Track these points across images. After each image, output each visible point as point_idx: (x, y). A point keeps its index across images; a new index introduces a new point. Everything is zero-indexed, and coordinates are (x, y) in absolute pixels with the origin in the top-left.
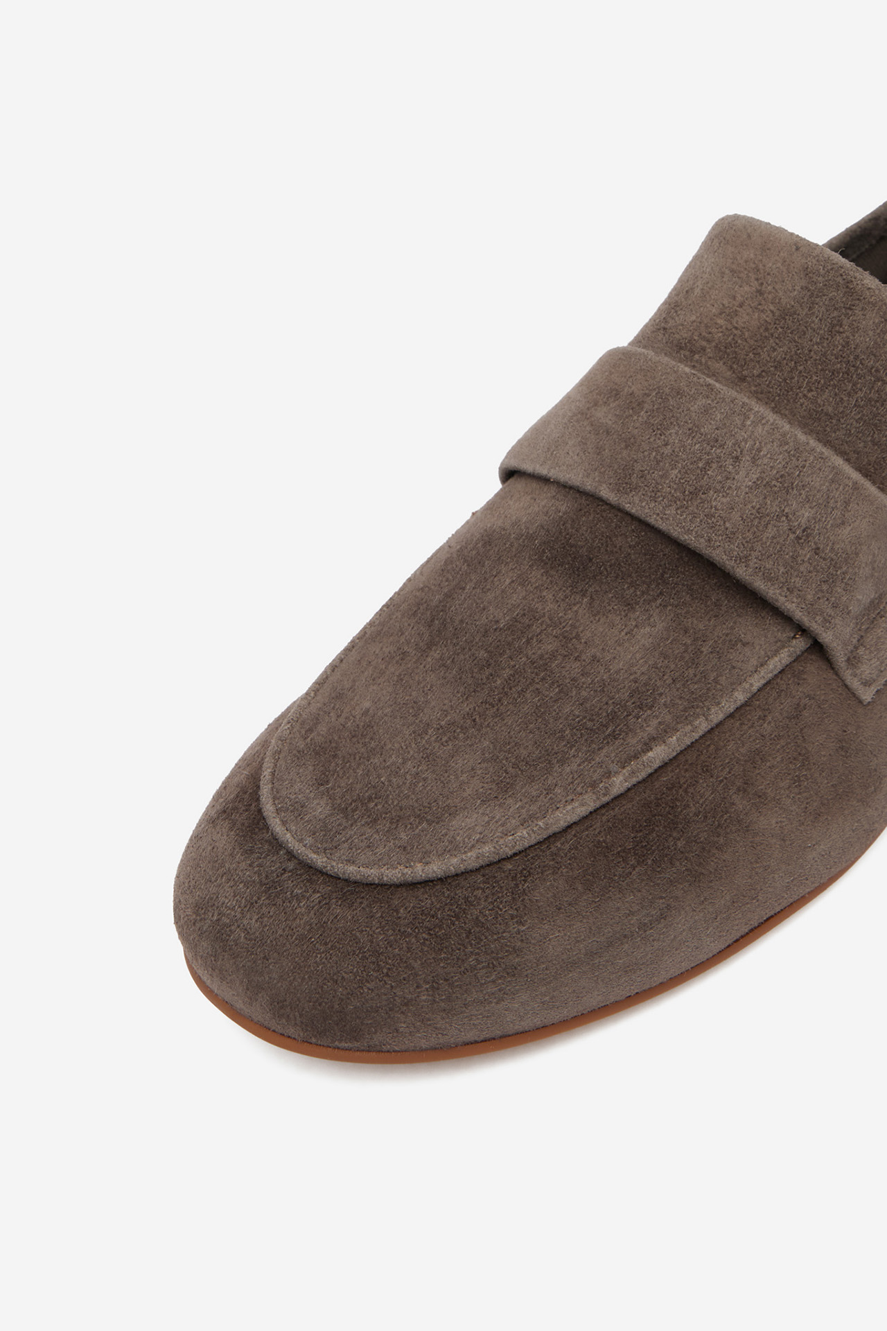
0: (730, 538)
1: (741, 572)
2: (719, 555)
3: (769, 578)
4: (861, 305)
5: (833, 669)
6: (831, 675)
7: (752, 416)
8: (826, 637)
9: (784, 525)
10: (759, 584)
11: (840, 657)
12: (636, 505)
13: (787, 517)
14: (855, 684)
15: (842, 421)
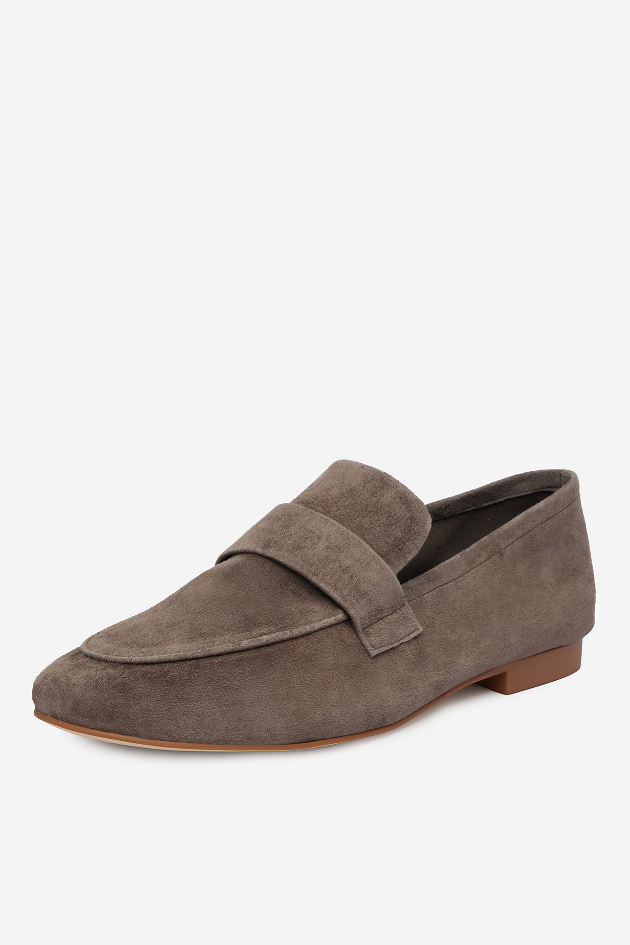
0: (311, 565)
1: (314, 579)
2: (305, 572)
3: (327, 583)
4: (387, 487)
5: (356, 633)
6: (355, 635)
7: (329, 524)
8: (352, 612)
9: (337, 564)
10: (323, 586)
11: (360, 628)
12: (271, 553)
13: (339, 561)
14: (367, 644)
15: (372, 531)
